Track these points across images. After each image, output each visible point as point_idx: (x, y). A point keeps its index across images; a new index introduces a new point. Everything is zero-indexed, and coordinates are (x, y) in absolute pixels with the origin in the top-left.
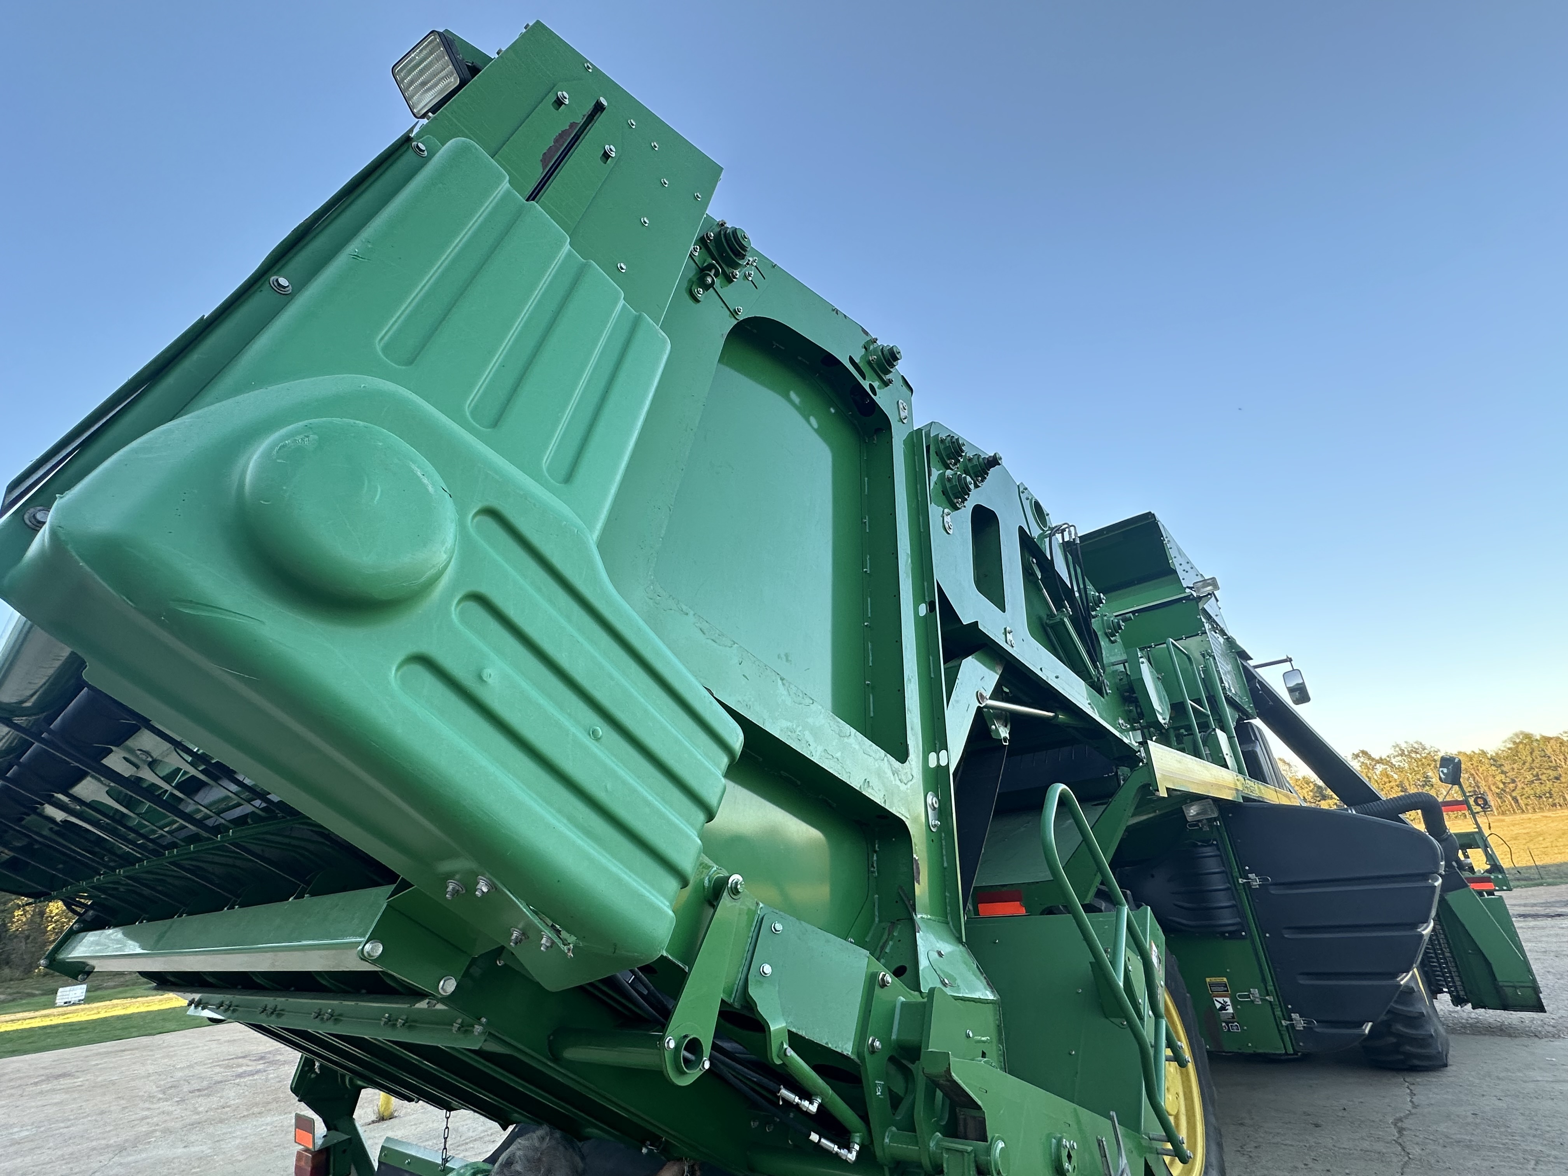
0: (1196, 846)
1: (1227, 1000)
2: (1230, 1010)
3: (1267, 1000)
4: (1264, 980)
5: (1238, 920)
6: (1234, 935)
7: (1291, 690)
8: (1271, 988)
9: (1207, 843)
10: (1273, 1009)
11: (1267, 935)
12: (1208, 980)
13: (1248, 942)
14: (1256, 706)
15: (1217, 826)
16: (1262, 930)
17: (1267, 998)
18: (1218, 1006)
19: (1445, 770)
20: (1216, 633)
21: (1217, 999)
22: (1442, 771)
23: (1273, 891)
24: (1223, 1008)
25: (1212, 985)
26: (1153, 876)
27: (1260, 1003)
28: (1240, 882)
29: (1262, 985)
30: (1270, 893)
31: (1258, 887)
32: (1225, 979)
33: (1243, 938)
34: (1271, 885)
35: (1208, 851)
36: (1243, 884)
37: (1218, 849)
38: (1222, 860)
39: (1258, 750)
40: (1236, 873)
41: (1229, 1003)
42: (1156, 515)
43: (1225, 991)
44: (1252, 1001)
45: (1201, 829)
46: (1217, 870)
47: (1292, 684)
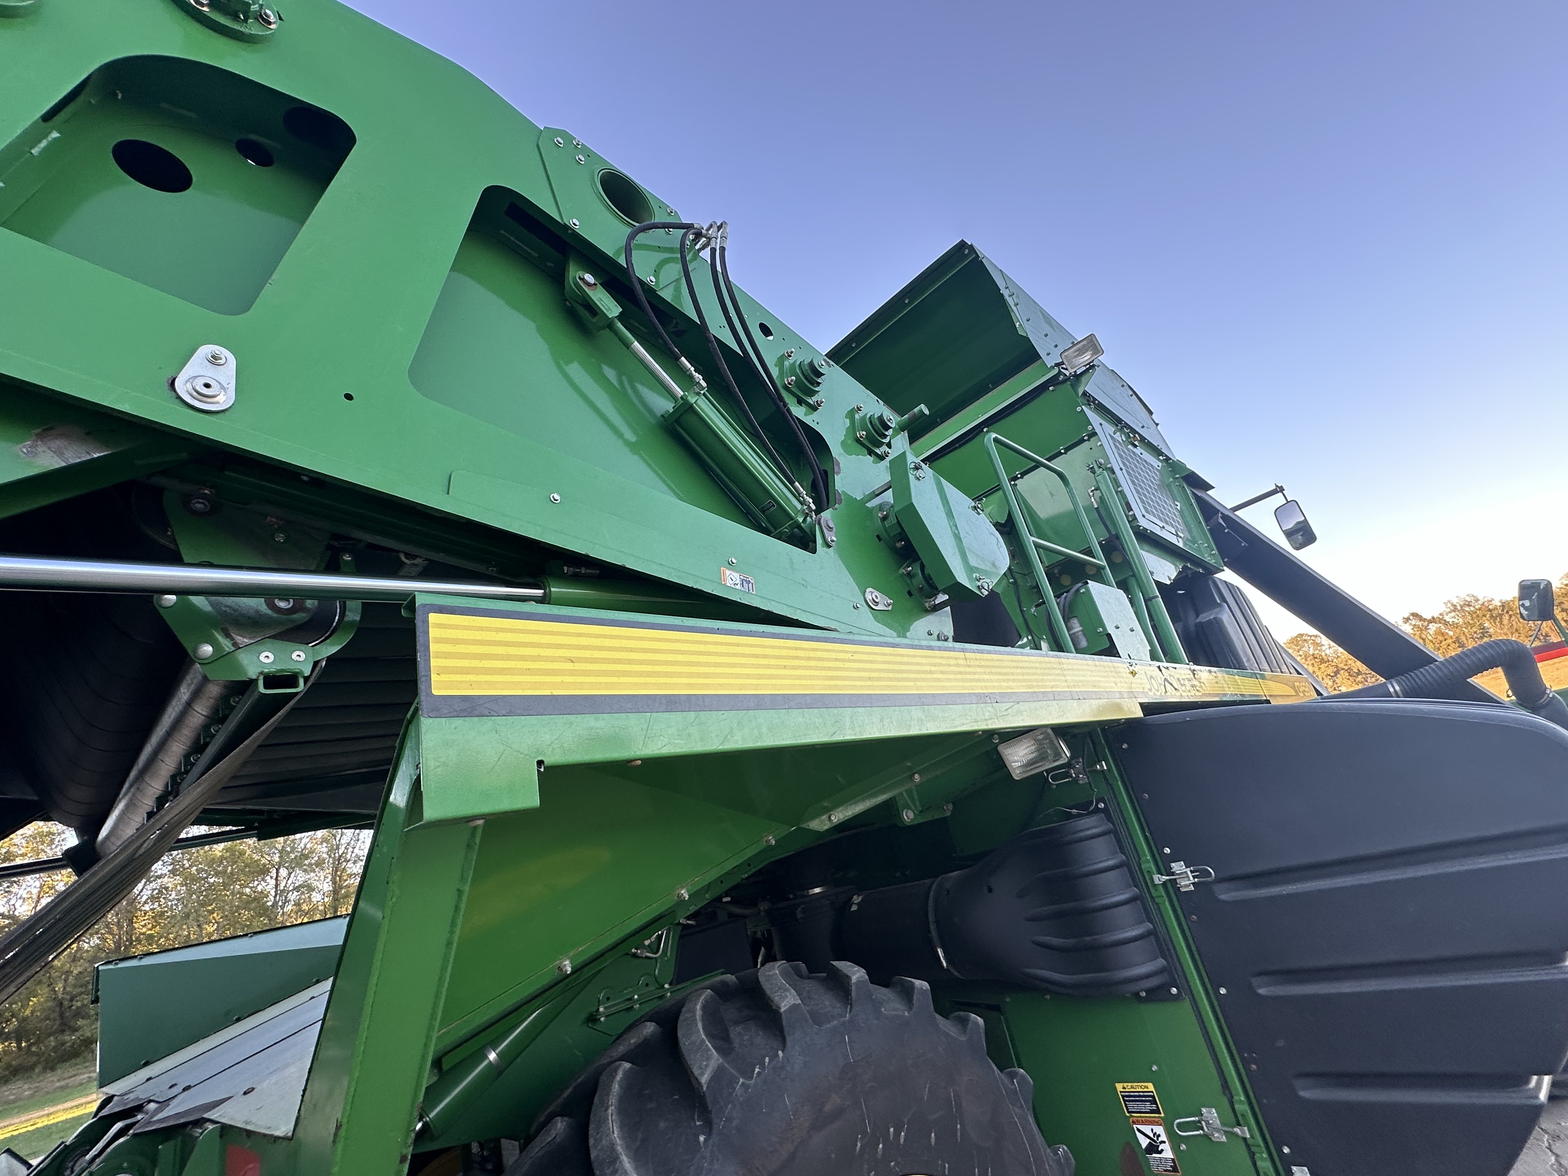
0: (1070, 816)
1: (1159, 1130)
2: (1168, 1153)
3: (1236, 1135)
4: (1226, 1086)
5: (1161, 962)
6: (1158, 994)
7: (1289, 534)
8: (1242, 1107)
9: (1086, 808)
10: (1252, 1155)
11: (1223, 991)
12: (1119, 1087)
13: (1187, 1004)
14: (1223, 553)
15: (1103, 771)
16: (1213, 981)
17: (1237, 1130)
18: (1144, 1142)
19: (1527, 603)
20: (1135, 446)
21: (1140, 1127)
22: (1523, 605)
23: (1227, 894)
24: (1153, 1148)
25: (1129, 1098)
26: (990, 890)
27: (1224, 1139)
28: (1157, 882)
29: (1225, 1101)
30: (1219, 901)
31: (1192, 888)
32: (1151, 1087)
33: (1176, 998)
34: (1219, 881)
35: (1091, 825)
36: (1164, 884)
37: (1110, 819)
38: (1119, 841)
39: (1226, 617)
40: (1148, 864)
41: (1163, 1138)
42: (978, 247)
43: (1152, 1112)
44: (1206, 1136)
45: (1075, 781)
46: (1111, 863)
47: (1290, 525)
